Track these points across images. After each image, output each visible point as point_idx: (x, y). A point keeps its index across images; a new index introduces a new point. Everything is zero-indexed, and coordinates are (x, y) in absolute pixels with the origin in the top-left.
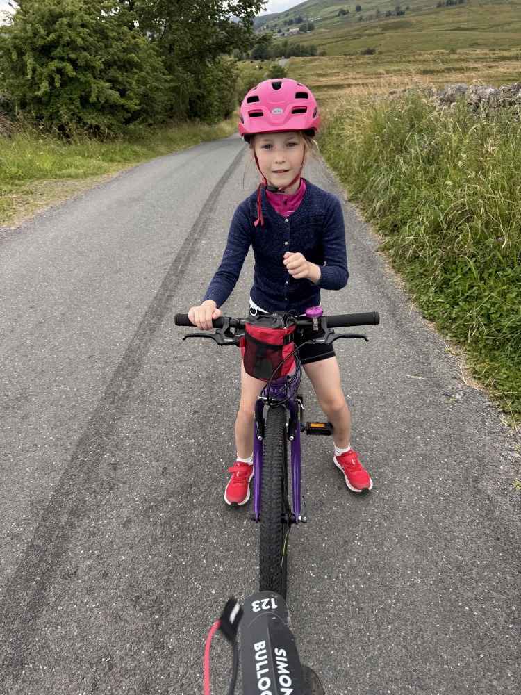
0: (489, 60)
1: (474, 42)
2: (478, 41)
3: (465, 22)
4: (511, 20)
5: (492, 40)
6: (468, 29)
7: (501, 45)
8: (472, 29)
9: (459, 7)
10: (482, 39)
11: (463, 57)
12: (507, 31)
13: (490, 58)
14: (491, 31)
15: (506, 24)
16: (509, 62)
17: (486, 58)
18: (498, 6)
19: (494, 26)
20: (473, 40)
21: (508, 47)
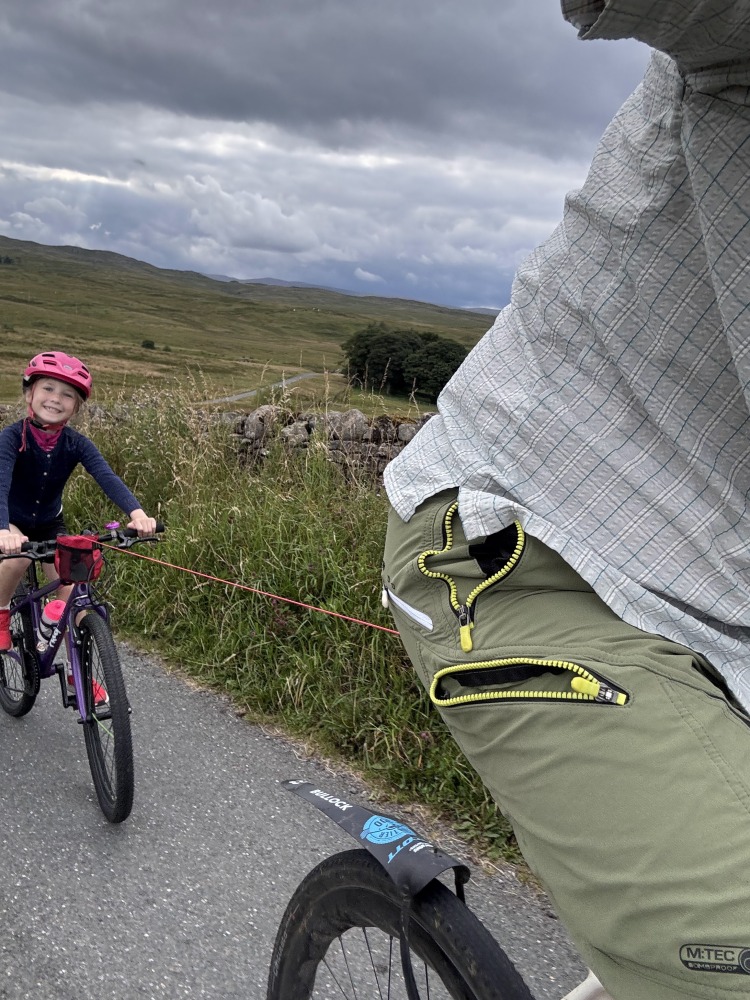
0: (73, 350)
1: (38, 321)
2: (45, 321)
3: (19, 290)
4: (91, 301)
5: (68, 324)
6: (26, 302)
7: (82, 333)
8: (32, 302)
9: (6, 268)
10: (52, 320)
11: (30, 340)
12: (87, 315)
13: (73, 347)
14: (63, 311)
15: (83, 304)
16: (105, 358)
17: (68, 347)
18: (67, 279)
19: (65, 305)
20: (38, 318)
21: (93, 337)
